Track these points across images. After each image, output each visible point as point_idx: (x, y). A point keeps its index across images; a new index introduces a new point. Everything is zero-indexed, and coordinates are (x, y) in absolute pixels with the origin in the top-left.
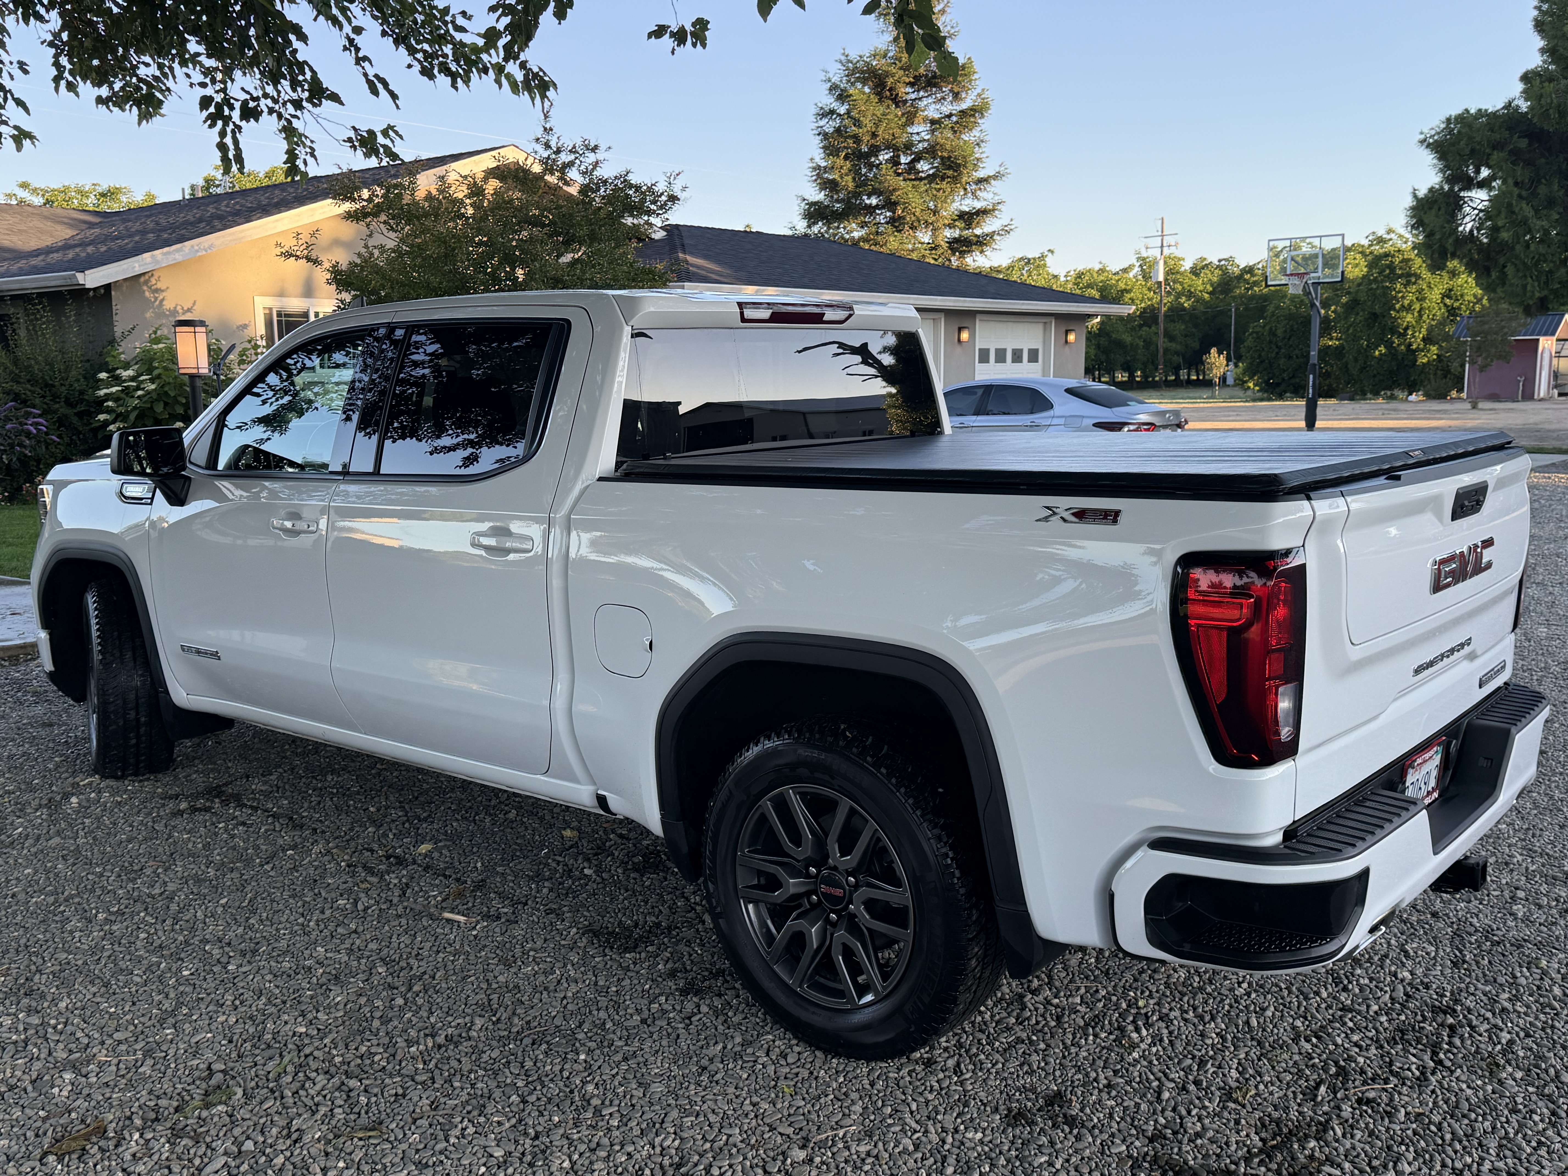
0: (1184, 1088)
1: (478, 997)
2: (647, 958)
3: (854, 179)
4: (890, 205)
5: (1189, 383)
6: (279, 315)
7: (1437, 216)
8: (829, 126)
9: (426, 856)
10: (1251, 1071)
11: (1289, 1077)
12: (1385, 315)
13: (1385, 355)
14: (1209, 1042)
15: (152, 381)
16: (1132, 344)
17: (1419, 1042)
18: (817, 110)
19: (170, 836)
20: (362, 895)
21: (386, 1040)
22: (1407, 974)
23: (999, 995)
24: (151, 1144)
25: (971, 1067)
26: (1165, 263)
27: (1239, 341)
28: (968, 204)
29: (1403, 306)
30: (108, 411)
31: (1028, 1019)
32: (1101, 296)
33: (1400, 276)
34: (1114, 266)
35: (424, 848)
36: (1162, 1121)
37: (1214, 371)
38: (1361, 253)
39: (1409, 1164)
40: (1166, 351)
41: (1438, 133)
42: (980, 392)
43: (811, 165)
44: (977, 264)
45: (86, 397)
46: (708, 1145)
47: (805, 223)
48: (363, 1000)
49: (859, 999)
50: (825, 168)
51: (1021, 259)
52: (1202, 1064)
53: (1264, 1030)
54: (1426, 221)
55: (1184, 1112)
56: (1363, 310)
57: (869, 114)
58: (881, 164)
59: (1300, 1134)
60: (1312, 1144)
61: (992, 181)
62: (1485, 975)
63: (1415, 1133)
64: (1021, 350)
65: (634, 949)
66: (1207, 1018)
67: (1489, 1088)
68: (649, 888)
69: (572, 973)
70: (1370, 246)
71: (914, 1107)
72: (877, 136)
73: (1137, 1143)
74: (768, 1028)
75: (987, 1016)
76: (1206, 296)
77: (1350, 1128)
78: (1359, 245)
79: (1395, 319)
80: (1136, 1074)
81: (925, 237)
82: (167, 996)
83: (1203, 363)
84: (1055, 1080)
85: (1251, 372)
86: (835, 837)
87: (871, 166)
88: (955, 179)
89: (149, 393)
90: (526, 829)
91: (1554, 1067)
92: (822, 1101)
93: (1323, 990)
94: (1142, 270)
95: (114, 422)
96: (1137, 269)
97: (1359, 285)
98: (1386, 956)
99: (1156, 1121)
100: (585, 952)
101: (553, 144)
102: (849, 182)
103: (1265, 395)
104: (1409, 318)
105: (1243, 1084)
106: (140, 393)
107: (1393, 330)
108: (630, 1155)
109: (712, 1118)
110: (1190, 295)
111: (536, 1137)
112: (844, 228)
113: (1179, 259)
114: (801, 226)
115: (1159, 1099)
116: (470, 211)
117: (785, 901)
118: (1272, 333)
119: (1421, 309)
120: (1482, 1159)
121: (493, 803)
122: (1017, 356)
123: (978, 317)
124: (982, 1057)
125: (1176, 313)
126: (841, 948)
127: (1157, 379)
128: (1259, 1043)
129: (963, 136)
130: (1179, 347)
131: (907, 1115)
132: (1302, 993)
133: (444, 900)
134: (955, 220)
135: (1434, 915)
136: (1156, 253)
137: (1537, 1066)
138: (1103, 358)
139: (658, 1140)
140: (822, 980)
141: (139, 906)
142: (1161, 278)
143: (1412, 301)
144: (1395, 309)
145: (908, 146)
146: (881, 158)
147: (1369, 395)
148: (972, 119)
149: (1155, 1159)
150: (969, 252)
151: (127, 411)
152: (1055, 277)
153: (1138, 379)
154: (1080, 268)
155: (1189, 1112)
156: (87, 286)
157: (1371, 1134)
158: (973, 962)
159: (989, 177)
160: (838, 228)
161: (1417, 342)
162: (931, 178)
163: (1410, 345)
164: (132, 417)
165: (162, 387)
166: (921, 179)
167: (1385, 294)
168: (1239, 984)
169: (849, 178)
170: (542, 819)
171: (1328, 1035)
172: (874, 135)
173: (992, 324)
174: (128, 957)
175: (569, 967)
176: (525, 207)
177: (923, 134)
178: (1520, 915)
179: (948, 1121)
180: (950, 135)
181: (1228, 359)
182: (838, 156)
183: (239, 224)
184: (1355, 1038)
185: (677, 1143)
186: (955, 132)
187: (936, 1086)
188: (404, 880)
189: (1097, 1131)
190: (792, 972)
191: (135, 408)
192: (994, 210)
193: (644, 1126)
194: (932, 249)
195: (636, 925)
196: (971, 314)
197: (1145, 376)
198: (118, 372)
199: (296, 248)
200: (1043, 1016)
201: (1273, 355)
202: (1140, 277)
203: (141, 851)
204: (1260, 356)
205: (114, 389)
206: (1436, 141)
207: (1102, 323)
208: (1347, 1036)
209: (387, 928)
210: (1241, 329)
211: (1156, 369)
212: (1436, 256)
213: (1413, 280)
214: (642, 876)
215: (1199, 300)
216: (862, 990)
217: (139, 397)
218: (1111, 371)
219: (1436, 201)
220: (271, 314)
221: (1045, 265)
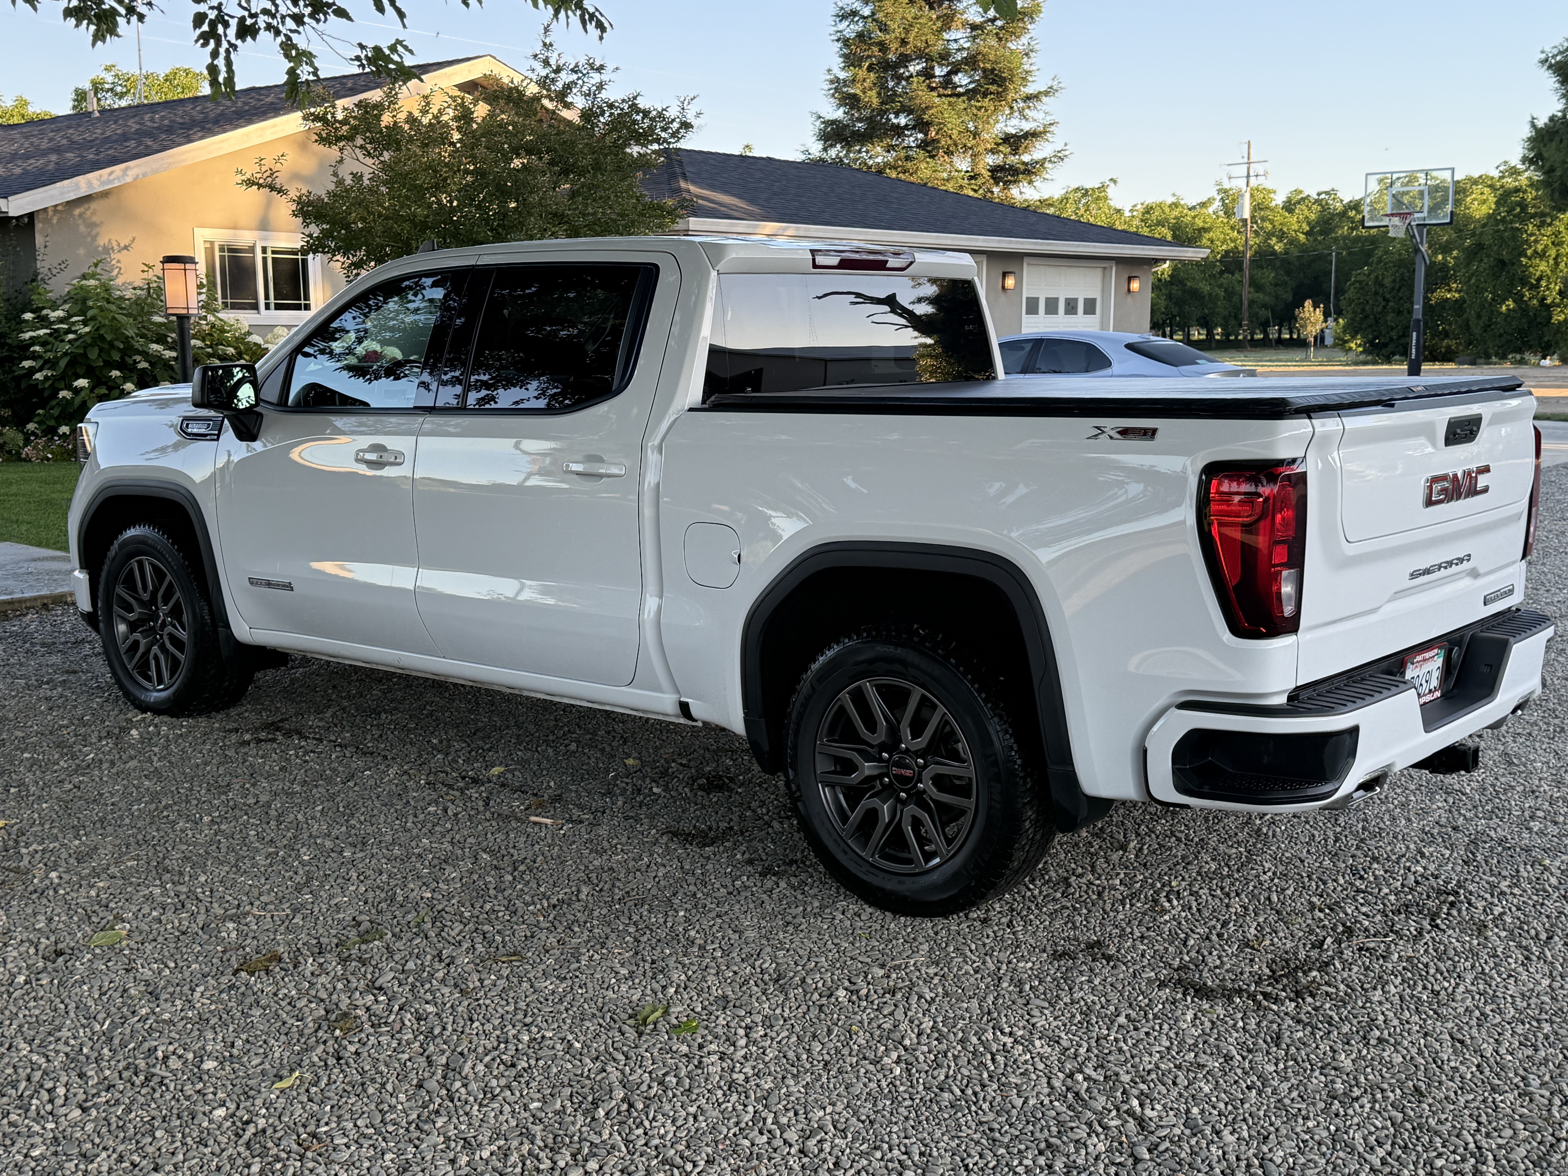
0: (1208, 938)
1: (578, 875)
2: (726, 850)
3: (879, 94)
4: (922, 125)
5: (1280, 343)
6: (222, 249)
7: (1558, 149)
8: (850, 29)
9: (499, 777)
10: (1268, 930)
11: (1301, 934)
12: (1517, 263)
13: (1514, 310)
14: (1233, 910)
15: (85, 323)
16: (1210, 295)
17: (1420, 912)
18: (835, 11)
19: (245, 761)
20: (449, 804)
21: (506, 902)
22: (1420, 869)
23: (1047, 877)
24: (324, 966)
25: (1022, 923)
26: (1252, 195)
27: (1339, 291)
28: (1013, 125)
29: (1535, 252)
30: (34, 357)
31: (1073, 894)
32: (1174, 236)
33: (1533, 216)
34: (1191, 200)
35: (496, 770)
36: (1187, 959)
37: (1309, 328)
38: (1489, 186)
39: (1396, 987)
40: (1252, 303)
41: (1560, 53)
42: (1028, 347)
43: (829, 77)
44: (1025, 197)
45: (9, 341)
46: (800, 968)
47: (820, 146)
48: (475, 877)
49: (926, 863)
50: (845, 81)
51: (1077, 190)
52: (1225, 924)
53: (1283, 904)
54: (1546, 155)
55: (1206, 953)
56: (1488, 256)
57: (898, 17)
58: (911, 76)
59: (1305, 967)
60: (1314, 973)
61: (1044, 99)
62: (1491, 870)
63: (1404, 968)
64: (1076, 300)
65: (712, 844)
66: (1233, 895)
67: (1475, 942)
68: (716, 803)
69: (659, 860)
70: (1502, 177)
71: (973, 947)
72: (907, 43)
73: (1164, 971)
74: (842, 898)
75: (1036, 892)
76: (1302, 237)
77: (1347, 965)
78: (1487, 177)
79: (1527, 267)
80: (1166, 929)
81: (963, 164)
82: (296, 873)
83: (1295, 318)
84: (1095, 933)
85: (1353, 329)
86: (908, 723)
87: (899, 78)
88: (1000, 96)
89: (80, 336)
90: (589, 758)
91: (1535, 929)
92: (894, 942)
93: (1340, 878)
94: (1224, 205)
95: (40, 370)
96: (1217, 204)
97: (1484, 226)
98: (1404, 856)
99: (1182, 959)
100: (667, 847)
101: (553, 62)
102: (872, 98)
103: (1369, 358)
104: (1543, 267)
105: (1260, 939)
106: (71, 336)
107: (1524, 281)
108: (735, 973)
109: (801, 952)
110: (1281, 236)
111: (653, 962)
112: (867, 152)
113: (1269, 192)
114: (816, 149)
115: (1185, 944)
116: (456, 136)
117: (859, 783)
118: (1379, 283)
119: (1557, 256)
120: (1458, 984)
121: (551, 738)
122: (1071, 307)
123: (1026, 260)
124: (1032, 917)
125: (1264, 257)
126: (910, 819)
127: (1240, 337)
128: (1278, 912)
129: (1009, 45)
130: (1267, 299)
131: (969, 953)
132: (1321, 880)
133: (526, 809)
134: (998, 144)
135: (1455, 829)
136: (1241, 183)
137: (1521, 928)
138: (1175, 310)
139: (758, 963)
140: (892, 852)
141: (238, 812)
142: (1247, 215)
143: (1546, 246)
144: (1526, 256)
145: (944, 56)
146: (911, 69)
147: (1494, 359)
148: (1020, 25)
149: (1180, 981)
150: (1015, 182)
151: (55, 357)
152: (1118, 211)
153: (1217, 337)
154: (1150, 200)
155: (1210, 953)
156: (11, 214)
157: (1367, 969)
158: (1027, 824)
159: (1040, 93)
160: (860, 152)
161: (1552, 296)
162: (971, 94)
163: (1544, 298)
164: (63, 363)
165: (97, 329)
166: (959, 95)
167: (1514, 238)
168: (1265, 873)
169: (873, 93)
170: (603, 750)
171: (1341, 907)
172: (904, 42)
173: (1042, 268)
174: (245, 848)
175: (655, 856)
176: (519, 132)
177: (962, 41)
178: (1535, 829)
179: (1003, 957)
180: (993, 42)
181: (1326, 315)
182: (860, 66)
183: (180, 145)
184: (1364, 909)
185: (774, 965)
186: (1000, 39)
187: (992, 934)
188: (484, 795)
189: (1130, 964)
190: (864, 846)
191: (65, 354)
192: (1045, 132)
193: (744, 956)
194: (971, 178)
195: (710, 829)
196: (1018, 257)
197: (1226, 334)
198: (45, 312)
199: (259, 176)
200: (1086, 892)
201: (1380, 309)
202: (1221, 213)
203: (220, 772)
204: (1363, 310)
205: (42, 332)
206: (1557, 63)
207: (1175, 269)
208: (1357, 908)
209: (480, 827)
210: (1343, 276)
211: (1240, 325)
212: (1557, 195)
213: (1549, 220)
214: (708, 794)
215: (1293, 242)
216: (928, 857)
217: (70, 341)
218: (1184, 327)
219: (1557, 132)
220: (212, 249)
221: (1106, 198)
